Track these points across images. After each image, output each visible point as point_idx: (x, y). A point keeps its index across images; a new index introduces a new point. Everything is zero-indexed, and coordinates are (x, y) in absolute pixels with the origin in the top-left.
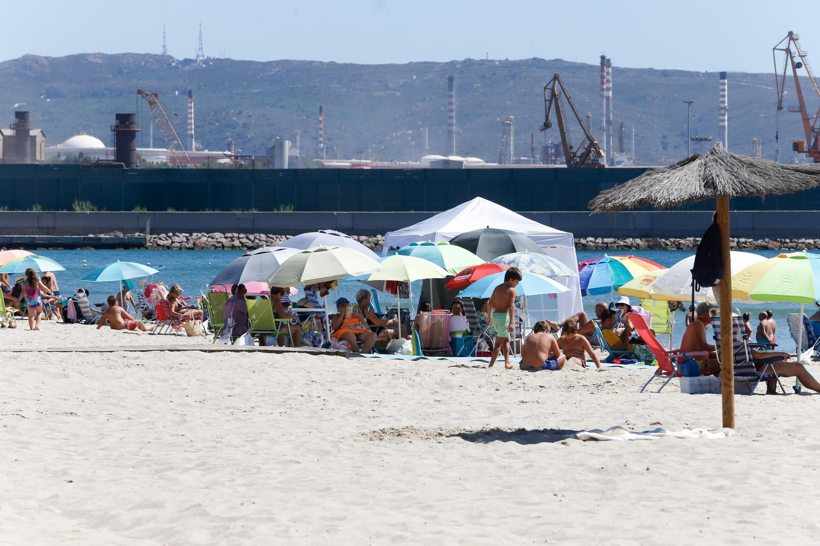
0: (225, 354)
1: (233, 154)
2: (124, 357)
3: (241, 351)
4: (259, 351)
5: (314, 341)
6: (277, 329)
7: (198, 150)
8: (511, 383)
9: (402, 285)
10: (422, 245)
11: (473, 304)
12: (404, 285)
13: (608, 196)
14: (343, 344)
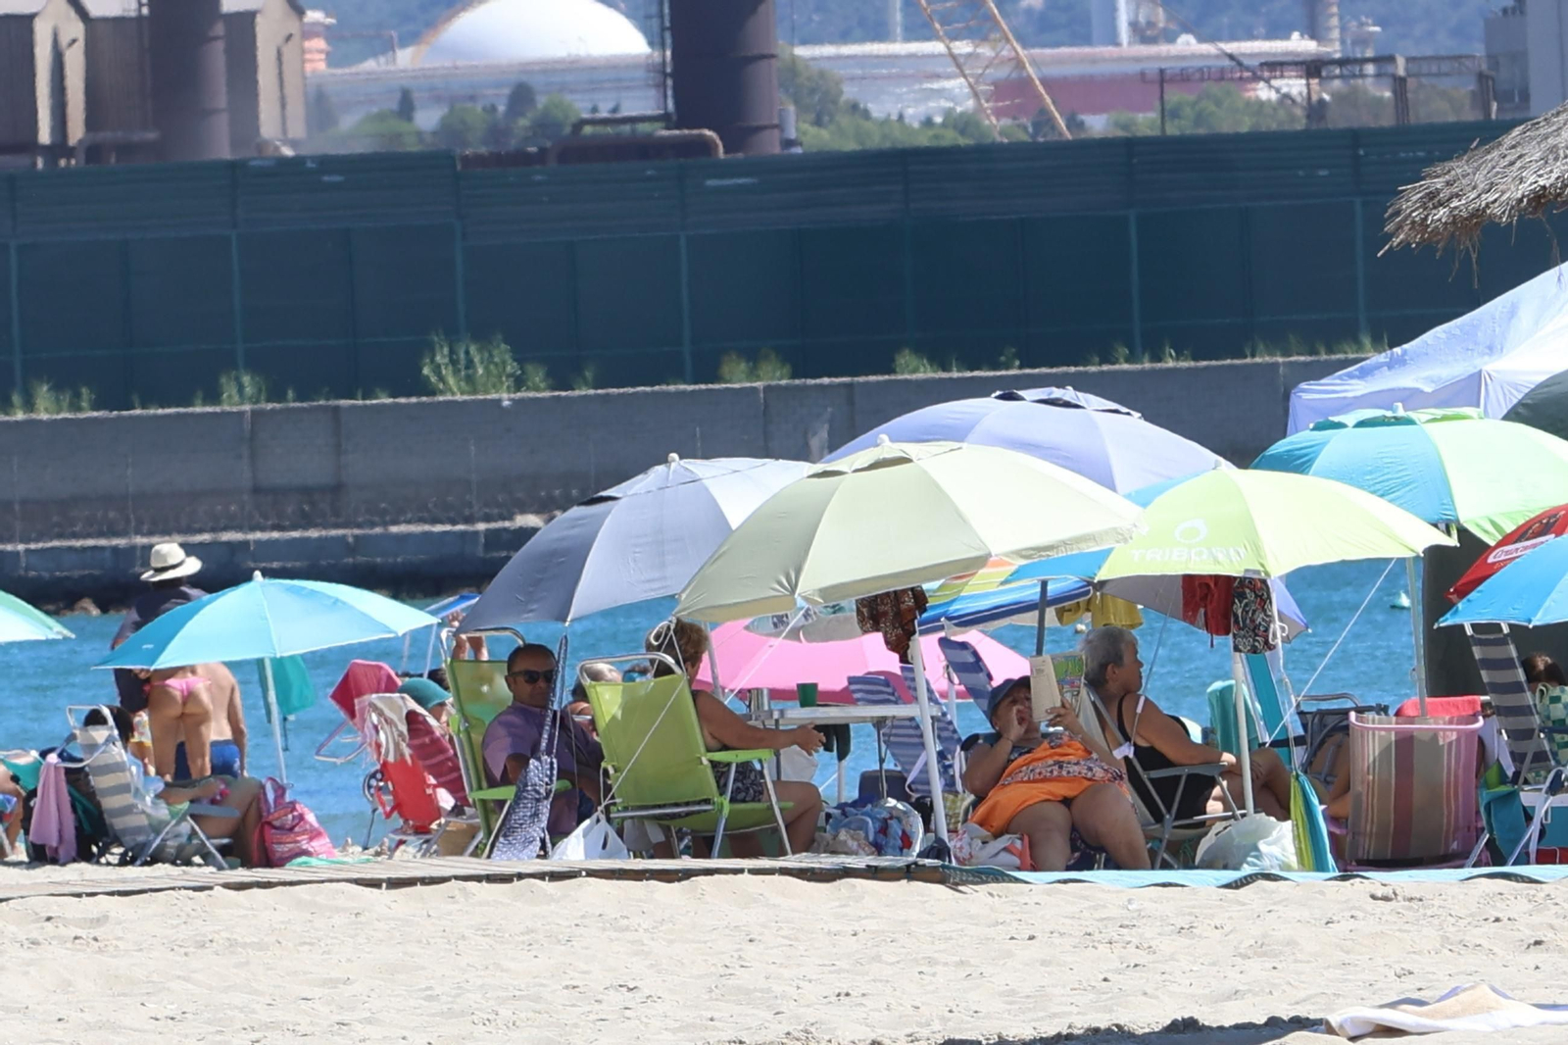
0: (456, 893)
1: (1334, 49)
2: (49, 919)
3: (520, 876)
4: (591, 873)
5: (881, 839)
6: (722, 793)
7: (1145, 40)
8: (1538, 943)
9: (1242, 596)
10: (1361, 424)
11: (1514, 654)
12: (1250, 596)
13: (1439, 183)
14: (1005, 849)
